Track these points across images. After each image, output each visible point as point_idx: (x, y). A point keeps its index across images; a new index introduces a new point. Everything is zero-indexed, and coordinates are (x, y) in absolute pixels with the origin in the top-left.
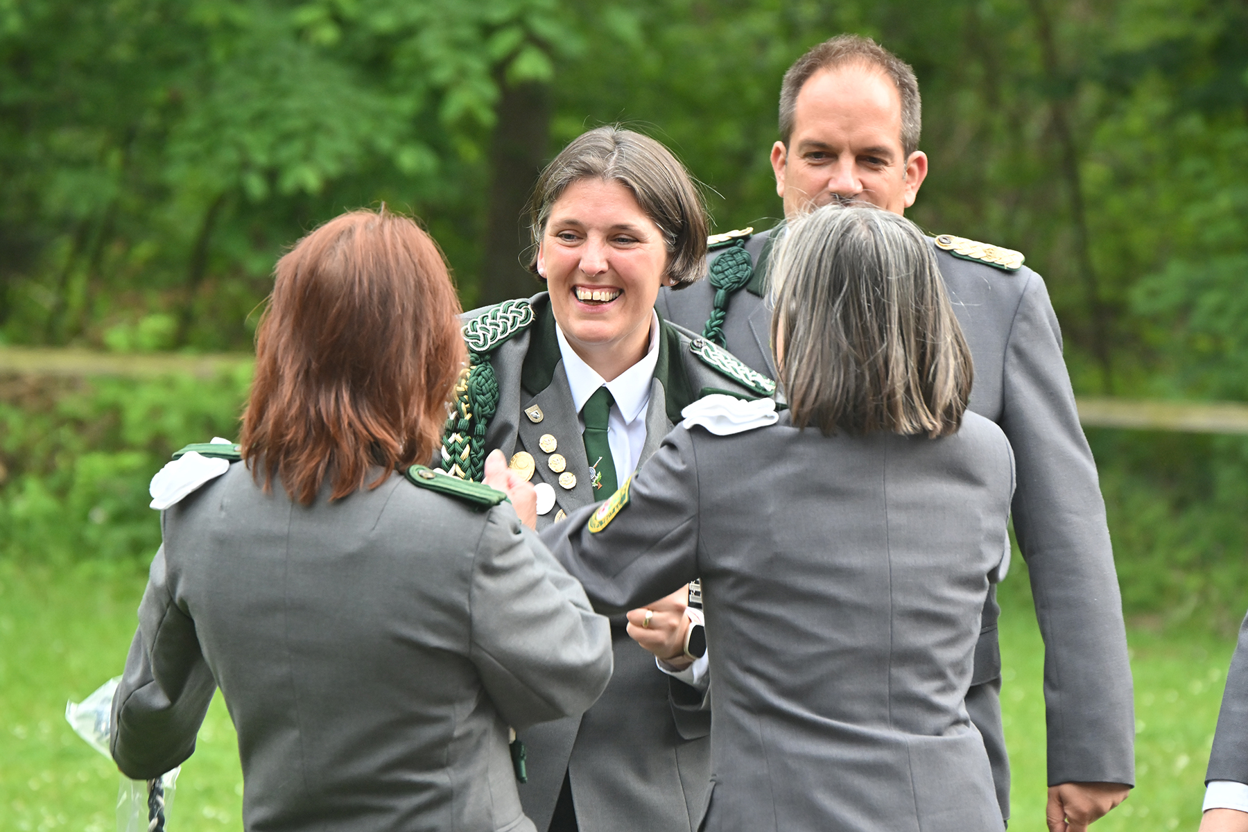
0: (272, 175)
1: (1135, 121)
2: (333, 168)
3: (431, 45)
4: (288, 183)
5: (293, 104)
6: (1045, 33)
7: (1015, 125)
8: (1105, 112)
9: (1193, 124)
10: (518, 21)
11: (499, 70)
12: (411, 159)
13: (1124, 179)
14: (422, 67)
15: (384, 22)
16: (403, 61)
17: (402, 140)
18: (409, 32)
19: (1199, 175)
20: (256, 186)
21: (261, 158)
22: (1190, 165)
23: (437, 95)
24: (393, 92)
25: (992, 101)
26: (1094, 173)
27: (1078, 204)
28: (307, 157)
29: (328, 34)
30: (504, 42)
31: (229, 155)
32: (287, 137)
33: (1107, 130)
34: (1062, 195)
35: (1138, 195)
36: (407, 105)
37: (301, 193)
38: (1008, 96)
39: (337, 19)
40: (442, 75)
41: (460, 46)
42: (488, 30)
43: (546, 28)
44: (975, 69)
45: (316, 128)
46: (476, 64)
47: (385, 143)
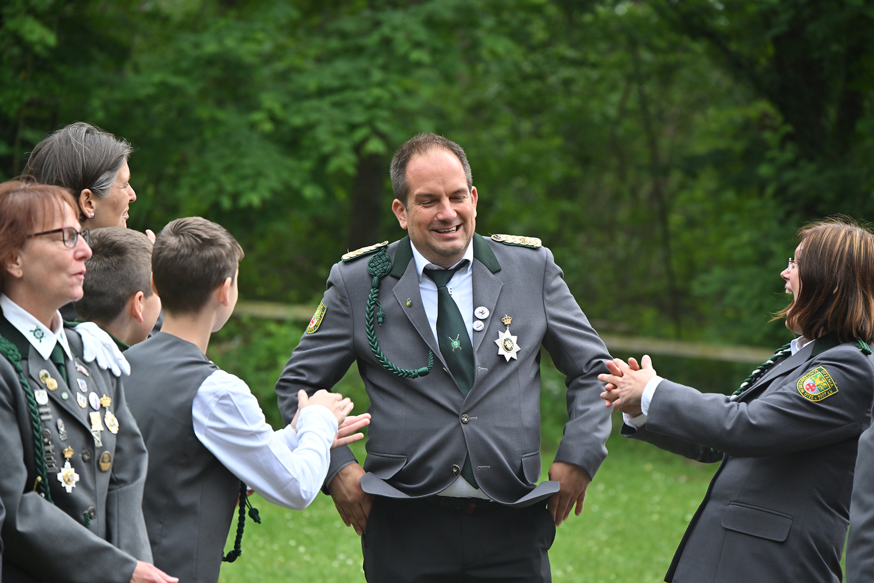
0: (235, 197)
1: (699, 193)
2: (267, 195)
3: (322, 133)
4: (243, 202)
5: (247, 161)
6: (652, 144)
7: (634, 192)
8: (682, 187)
9: (730, 195)
10: (370, 123)
11: (358, 148)
12: (310, 192)
13: (691, 223)
14: (318, 145)
15: (297, 121)
16: (306, 142)
17: (305, 183)
18: (310, 127)
19: (732, 223)
20: (226, 203)
21: (229, 188)
22: (727, 217)
23: (324, 160)
24: (300, 158)
25: (622, 178)
26: (675, 219)
27: (667, 236)
28: (254, 189)
29: (268, 127)
30: (360, 134)
31: (212, 186)
32: (244, 178)
33: (683, 197)
34: (658, 231)
35: (698, 233)
36: (308, 165)
37: (250, 207)
38: (631, 175)
39: (273, 118)
40: (327, 148)
41: (337, 134)
42: (353, 127)
43: (383, 127)
44: (614, 161)
45: (259, 174)
46: (346, 144)
47: (296, 183)
